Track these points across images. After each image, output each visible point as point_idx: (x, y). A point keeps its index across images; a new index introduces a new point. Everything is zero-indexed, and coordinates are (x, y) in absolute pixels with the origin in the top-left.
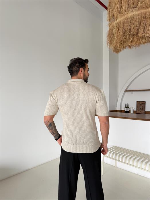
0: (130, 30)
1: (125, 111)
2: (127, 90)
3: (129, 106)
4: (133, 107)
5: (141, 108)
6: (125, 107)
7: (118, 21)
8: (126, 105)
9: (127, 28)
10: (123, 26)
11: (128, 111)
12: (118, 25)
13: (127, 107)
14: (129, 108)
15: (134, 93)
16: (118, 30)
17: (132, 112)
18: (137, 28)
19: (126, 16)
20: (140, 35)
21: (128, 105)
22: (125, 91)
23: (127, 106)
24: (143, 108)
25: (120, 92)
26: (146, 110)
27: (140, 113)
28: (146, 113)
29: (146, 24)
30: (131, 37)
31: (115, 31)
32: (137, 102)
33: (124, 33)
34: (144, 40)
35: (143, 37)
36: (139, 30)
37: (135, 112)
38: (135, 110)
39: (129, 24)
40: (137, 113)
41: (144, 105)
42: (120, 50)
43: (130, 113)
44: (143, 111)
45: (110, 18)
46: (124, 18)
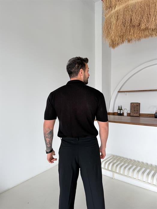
0: (131, 20)
1: (118, 114)
2: (121, 91)
3: (122, 108)
4: (127, 110)
5: (135, 110)
6: (118, 109)
7: (116, 9)
8: (119, 107)
9: (128, 18)
10: (123, 16)
11: (121, 113)
12: (116, 14)
13: (120, 109)
14: (122, 110)
15: (128, 93)
16: (117, 20)
17: (125, 114)
18: (139, 18)
19: (126, 4)
20: (143, 26)
21: (121, 107)
22: (118, 92)
23: (120, 108)
24: (137, 110)
25: (113, 92)
26: (140, 113)
27: (135, 115)
28: (140, 115)
29: (149, 14)
30: (131, 28)
31: (114, 21)
32: (131, 103)
33: (124, 24)
34: (146, 33)
35: (146, 29)
36: (141, 21)
37: (129, 115)
38: (129, 112)
39: (130, 13)
40: (131, 115)
41: (138, 107)
43: (124, 116)
44: (137, 113)
45: (107, 6)
46: (124, 5)
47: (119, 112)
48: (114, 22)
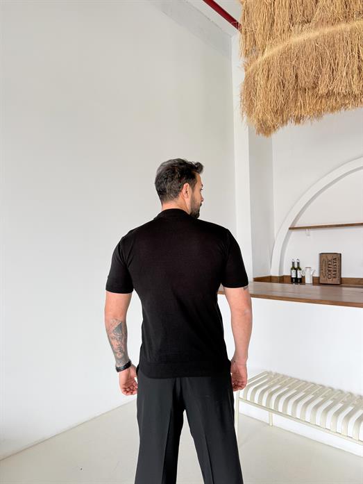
0: (297, 77)
1: (292, 279)
2: (296, 226)
3: (301, 266)
4: (311, 269)
5: (330, 271)
6: (292, 269)
7: (266, 55)
8: (293, 263)
9: (290, 73)
10: (278, 69)
11: (299, 277)
12: (266, 66)
13: (296, 268)
14: (300, 269)
15: (312, 232)
16: (268, 77)
17: (308, 280)
18: (312, 73)
19: (286, 43)
20: (322, 90)
21: (298, 263)
22: (290, 229)
23: (296, 266)
24: (335, 271)
25: (279, 230)
26: (343, 276)
27: (329, 281)
28: (342, 282)
29: (335, 63)
30: (299, 96)
31: (261, 80)
32: (321, 255)
33: (282, 84)
34: (332, 102)
35: (331, 94)
36: (318, 78)
37: (316, 281)
38: (317, 275)
39: (293, 63)
40: (321, 282)
41: (337, 264)
42: (274, 127)
43: (304, 283)
44: (335, 277)
45: (247, 48)
46: (280, 47)
47: (294, 276)
48: (262, 83)
